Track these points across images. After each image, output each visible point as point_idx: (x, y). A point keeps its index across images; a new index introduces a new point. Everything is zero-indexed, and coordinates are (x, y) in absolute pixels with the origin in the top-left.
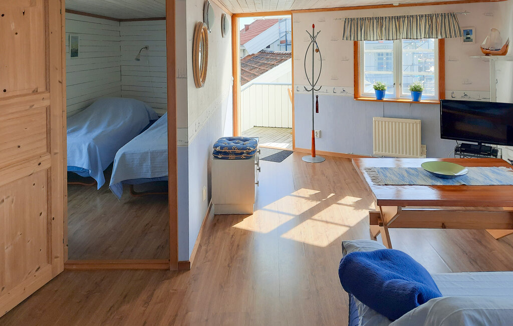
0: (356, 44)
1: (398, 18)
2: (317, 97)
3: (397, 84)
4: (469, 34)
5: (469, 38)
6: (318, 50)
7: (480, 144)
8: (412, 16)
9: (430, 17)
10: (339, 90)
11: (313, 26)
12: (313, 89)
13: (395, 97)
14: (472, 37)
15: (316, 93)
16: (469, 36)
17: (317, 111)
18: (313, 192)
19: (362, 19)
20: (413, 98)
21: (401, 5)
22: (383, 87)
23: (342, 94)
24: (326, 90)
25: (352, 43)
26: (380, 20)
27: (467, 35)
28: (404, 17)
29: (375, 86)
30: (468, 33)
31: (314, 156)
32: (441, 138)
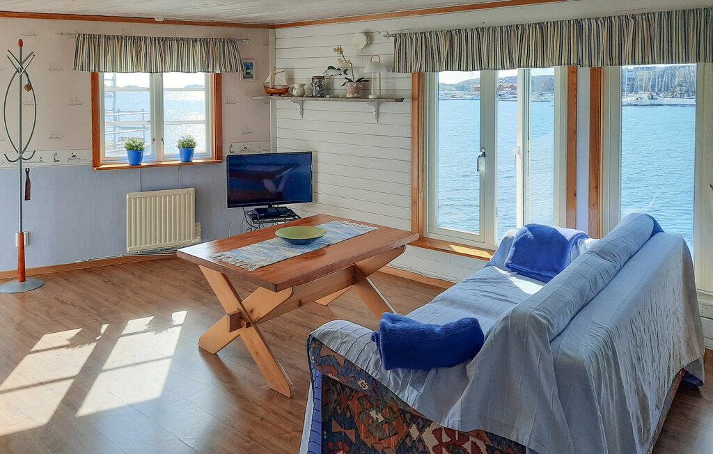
0: (95, 78)
1: (164, 40)
2: (27, 172)
3: (158, 138)
4: (249, 68)
5: (249, 73)
6: (29, 87)
7: (270, 206)
8: (183, 39)
9: (206, 42)
10: (64, 157)
11: (21, 43)
12: (21, 158)
13: (155, 159)
14: (253, 72)
15: (25, 166)
16: (249, 71)
17: (27, 198)
18: (72, 333)
19: (108, 38)
20: (183, 159)
21: (166, 22)
22: (141, 144)
23: (71, 162)
24: (42, 158)
25: (89, 75)
26: (136, 40)
27: (247, 70)
28: (172, 39)
29: (129, 145)
30: (248, 66)
31: (23, 279)
32: (229, 207)
